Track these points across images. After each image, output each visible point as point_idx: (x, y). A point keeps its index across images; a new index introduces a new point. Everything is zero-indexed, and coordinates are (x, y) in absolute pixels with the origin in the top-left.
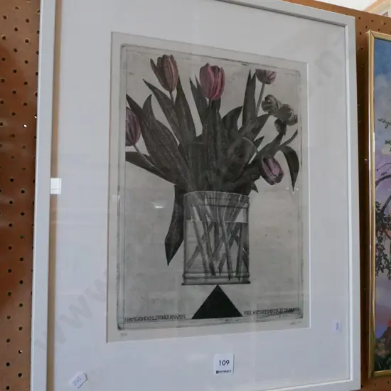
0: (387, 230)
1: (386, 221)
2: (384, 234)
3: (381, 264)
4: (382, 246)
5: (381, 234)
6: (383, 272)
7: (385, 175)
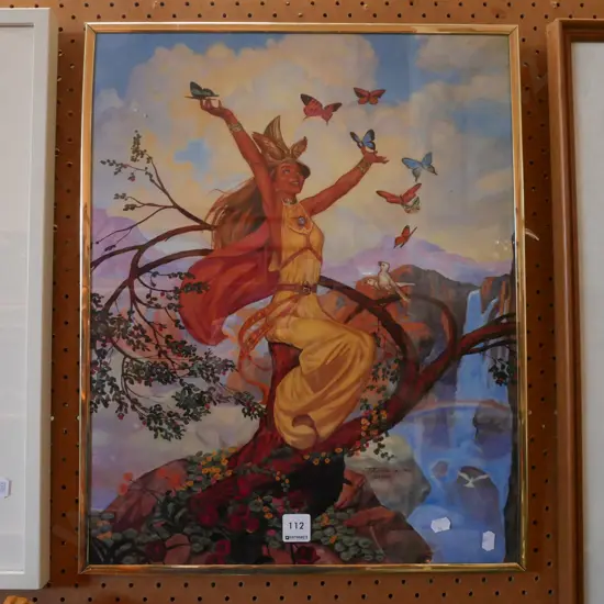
0: (115, 339)
1: (112, 323)
2: (109, 345)
3: (104, 393)
4: (106, 363)
5: (104, 345)
6: (106, 405)
7: (113, 250)
